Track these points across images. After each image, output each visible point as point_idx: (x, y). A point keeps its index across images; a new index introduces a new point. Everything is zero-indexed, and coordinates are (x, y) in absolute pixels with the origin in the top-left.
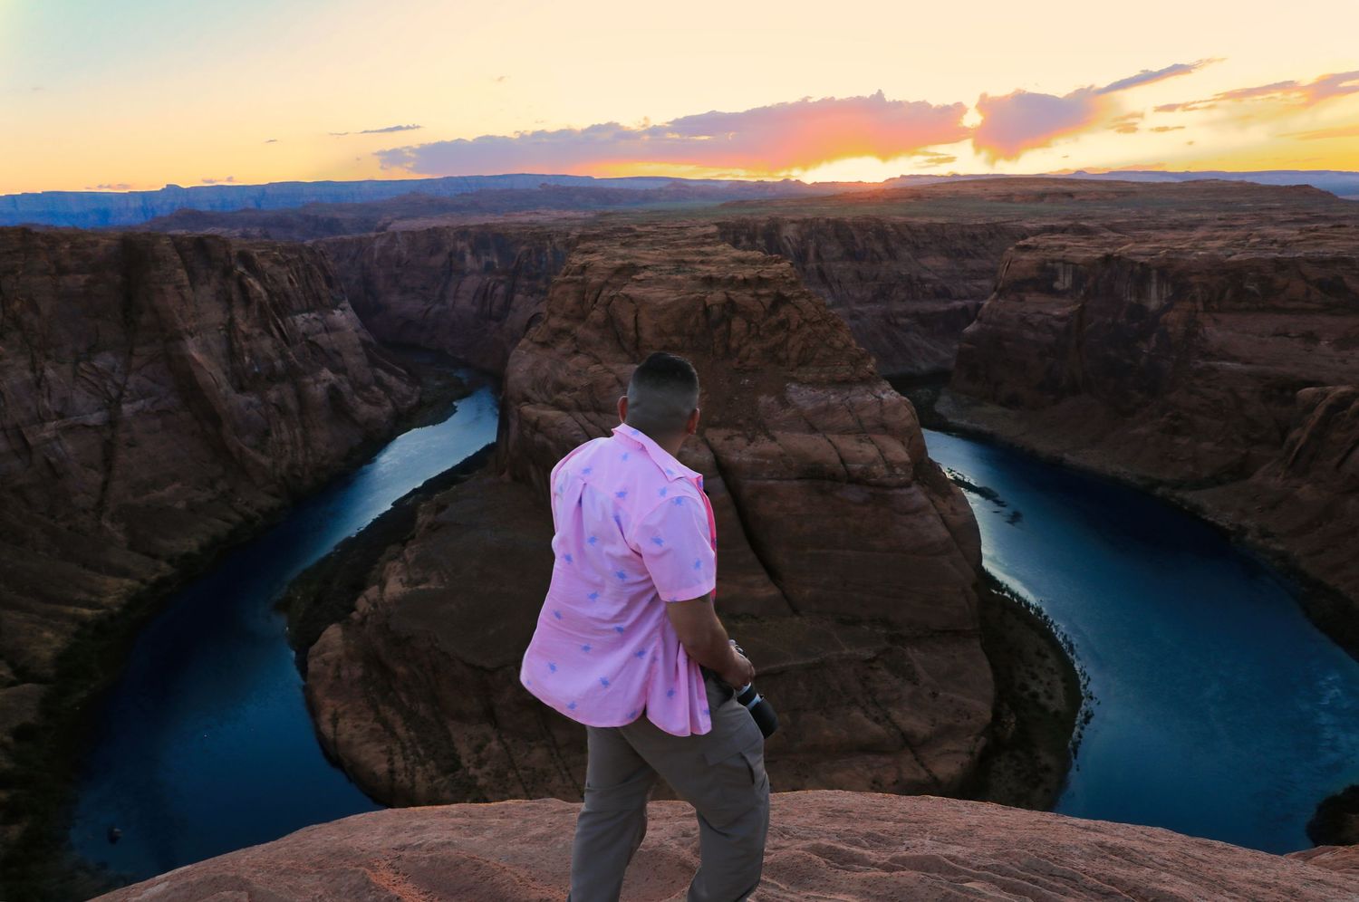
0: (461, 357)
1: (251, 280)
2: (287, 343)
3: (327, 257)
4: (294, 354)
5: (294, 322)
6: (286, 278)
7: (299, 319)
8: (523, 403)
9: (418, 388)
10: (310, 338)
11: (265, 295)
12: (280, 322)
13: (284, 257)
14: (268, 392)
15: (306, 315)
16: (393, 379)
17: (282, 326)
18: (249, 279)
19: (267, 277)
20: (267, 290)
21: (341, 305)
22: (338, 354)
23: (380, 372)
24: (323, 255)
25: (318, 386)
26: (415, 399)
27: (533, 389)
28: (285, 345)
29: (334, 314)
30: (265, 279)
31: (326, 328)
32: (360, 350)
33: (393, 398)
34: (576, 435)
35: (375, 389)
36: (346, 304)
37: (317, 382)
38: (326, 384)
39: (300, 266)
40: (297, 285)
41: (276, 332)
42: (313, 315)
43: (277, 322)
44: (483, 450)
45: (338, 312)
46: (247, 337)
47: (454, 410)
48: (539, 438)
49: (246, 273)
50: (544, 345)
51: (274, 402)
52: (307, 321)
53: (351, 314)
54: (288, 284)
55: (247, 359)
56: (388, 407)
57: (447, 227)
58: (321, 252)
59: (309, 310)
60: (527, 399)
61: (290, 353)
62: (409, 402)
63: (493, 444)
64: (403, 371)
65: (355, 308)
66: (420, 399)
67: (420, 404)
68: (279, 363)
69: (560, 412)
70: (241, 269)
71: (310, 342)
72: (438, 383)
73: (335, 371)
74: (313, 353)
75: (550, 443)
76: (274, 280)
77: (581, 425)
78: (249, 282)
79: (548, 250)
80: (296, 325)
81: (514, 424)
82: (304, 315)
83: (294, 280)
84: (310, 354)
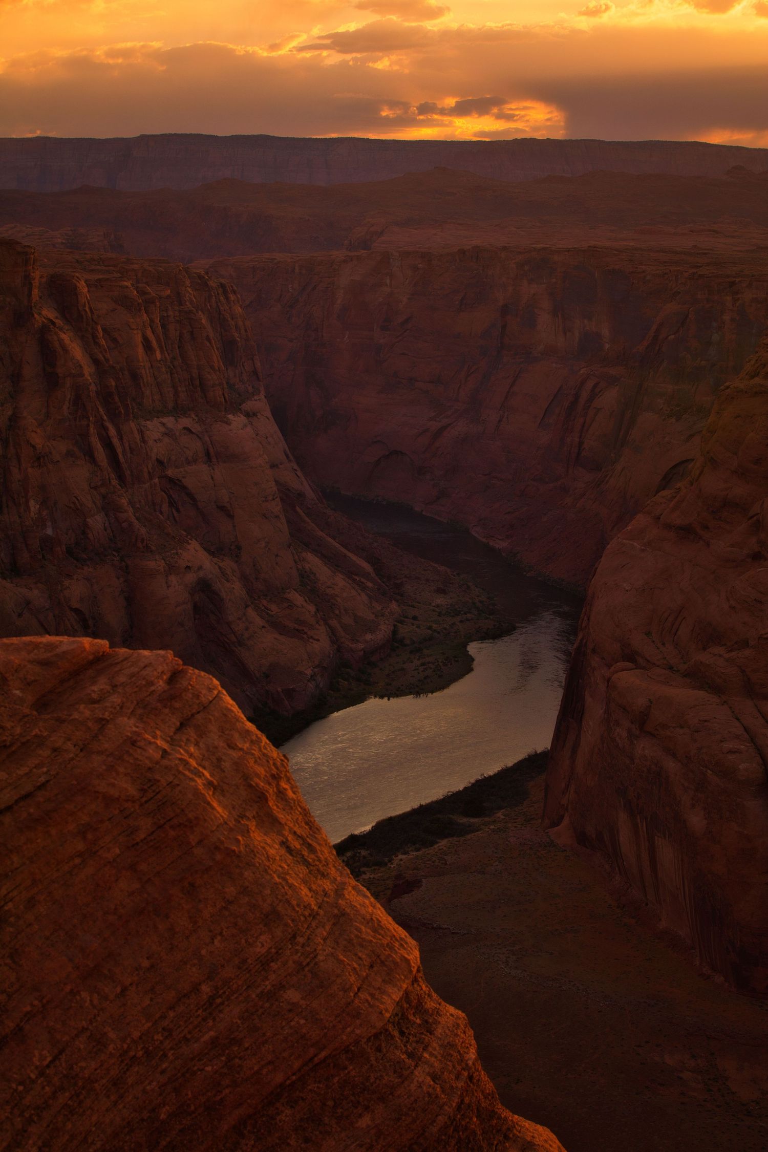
0: (500, 544)
1: (66, 337)
2: (121, 478)
3: (232, 297)
4: (131, 503)
5: (141, 432)
6: (138, 338)
7: (154, 428)
8: (620, 665)
9: (394, 606)
10: (170, 472)
11: (88, 370)
12: (112, 431)
13: (142, 293)
14: (67, 583)
15: (169, 421)
16: (340, 580)
17: (116, 441)
18: (63, 336)
19: (101, 333)
20: (96, 362)
21: (248, 405)
22: (225, 511)
23: (313, 562)
24: (225, 292)
25: (173, 579)
26: (384, 630)
27: (648, 634)
28: (114, 482)
29: (228, 423)
30: (94, 337)
31: (208, 454)
32: (276, 507)
33: (334, 623)
34: (731, 752)
35: (297, 598)
36: (259, 403)
37: (171, 569)
38: (191, 578)
39: (171, 313)
40: (158, 355)
41: (101, 453)
42: (186, 422)
43: (106, 429)
44: (519, 766)
45: (237, 420)
46: (40, 459)
47: (465, 666)
48: (645, 749)
49: (59, 322)
50: (686, 533)
51: (75, 605)
52: (169, 433)
53: (268, 426)
54: (141, 351)
55: (34, 506)
56: (321, 644)
57: (504, 248)
58: (222, 286)
59: (178, 410)
60: (631, 657)
61: (124, 501)
62: (369, 637)
63: (545, 755)
64: (367, 567)
65: (279, 415)
66: (395, 632)
67: (394, 643)
68: (97, 522)
69: (702, 694)
70: (48, 312)
71: (171, 480)
72: (440, 600)
73: (216, 550)
74: (172, 504)
75: (671, 766)
76: (115, 340)
77: (745, 729)
78: (61, 342)
79: (726, 317)
80: (144, 441)
81: (595, 710)
82: (165, 420)
83: (154, 344)
84: (165, 508)
